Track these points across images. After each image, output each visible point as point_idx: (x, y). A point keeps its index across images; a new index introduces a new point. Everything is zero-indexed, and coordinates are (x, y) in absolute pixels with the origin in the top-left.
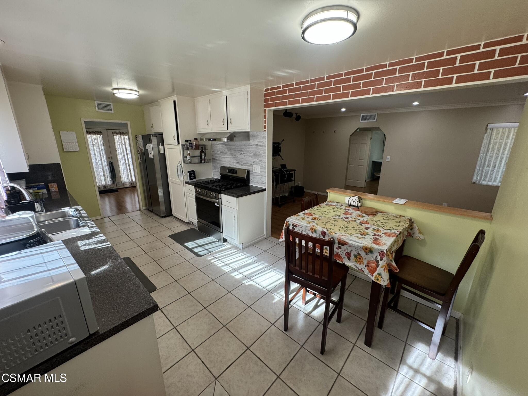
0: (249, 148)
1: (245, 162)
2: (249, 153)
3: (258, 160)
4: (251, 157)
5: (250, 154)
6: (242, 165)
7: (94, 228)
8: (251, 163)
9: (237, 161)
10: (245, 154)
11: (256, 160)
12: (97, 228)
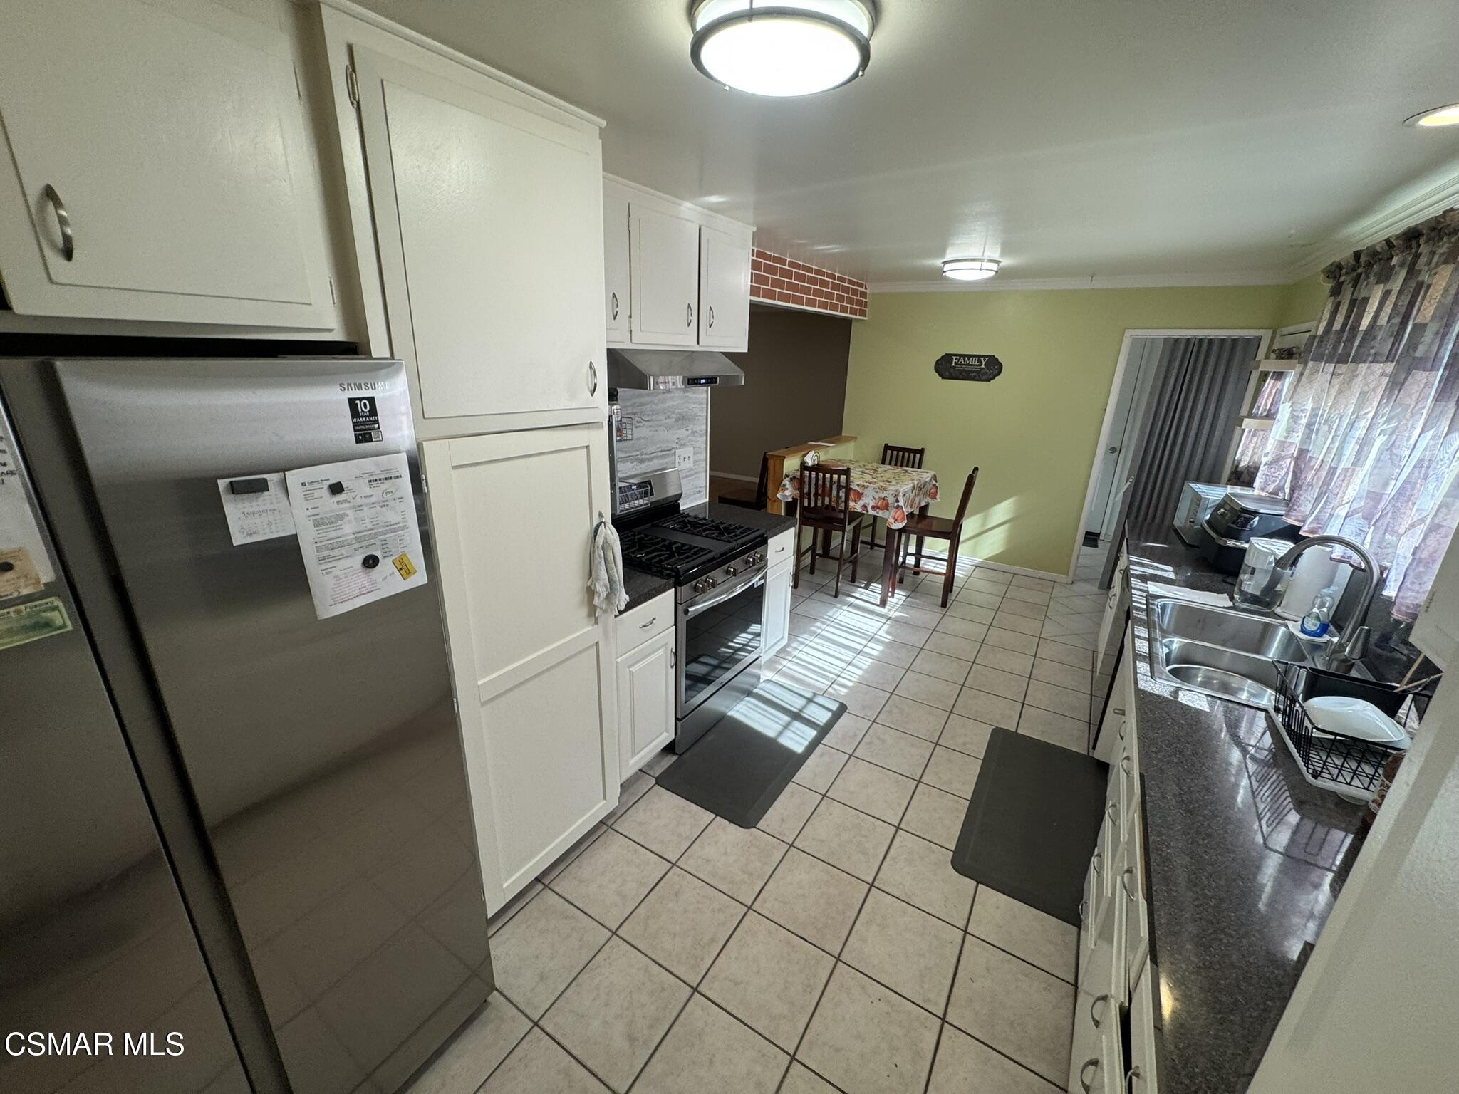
0: (664, 401)
1: (652, 449)
2: (662, 417)
3: (687, 433)
4: (670, 427)
5: (668, 417)
6: (642, 461)
7: (1138, 587)
8: (670, 446)
9: (626, 452)
10: (650, 423)
11: (683, 433)
12: (1133, 586)
